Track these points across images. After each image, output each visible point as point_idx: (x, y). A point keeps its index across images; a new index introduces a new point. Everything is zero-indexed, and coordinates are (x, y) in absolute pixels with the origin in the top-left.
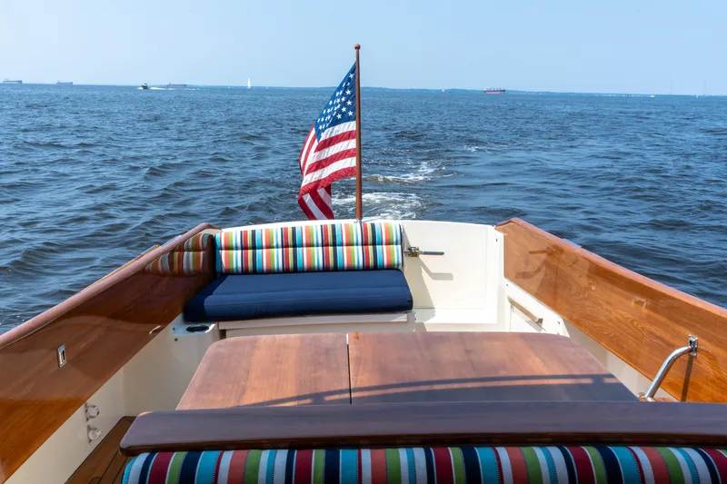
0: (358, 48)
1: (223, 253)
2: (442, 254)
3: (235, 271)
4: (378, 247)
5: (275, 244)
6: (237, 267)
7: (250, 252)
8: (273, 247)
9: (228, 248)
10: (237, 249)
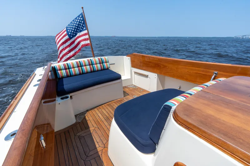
0: (83, 8)
1: (59, 71)
2: (114, 64)
3: (64, 77)
4: (104, 64)
5: (75, 66)
6: (65, 75)
7: (68, 70)
8: (75, 68)
9: (60, 70)
10: (63, 70)
